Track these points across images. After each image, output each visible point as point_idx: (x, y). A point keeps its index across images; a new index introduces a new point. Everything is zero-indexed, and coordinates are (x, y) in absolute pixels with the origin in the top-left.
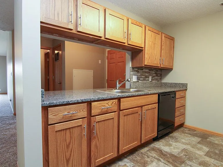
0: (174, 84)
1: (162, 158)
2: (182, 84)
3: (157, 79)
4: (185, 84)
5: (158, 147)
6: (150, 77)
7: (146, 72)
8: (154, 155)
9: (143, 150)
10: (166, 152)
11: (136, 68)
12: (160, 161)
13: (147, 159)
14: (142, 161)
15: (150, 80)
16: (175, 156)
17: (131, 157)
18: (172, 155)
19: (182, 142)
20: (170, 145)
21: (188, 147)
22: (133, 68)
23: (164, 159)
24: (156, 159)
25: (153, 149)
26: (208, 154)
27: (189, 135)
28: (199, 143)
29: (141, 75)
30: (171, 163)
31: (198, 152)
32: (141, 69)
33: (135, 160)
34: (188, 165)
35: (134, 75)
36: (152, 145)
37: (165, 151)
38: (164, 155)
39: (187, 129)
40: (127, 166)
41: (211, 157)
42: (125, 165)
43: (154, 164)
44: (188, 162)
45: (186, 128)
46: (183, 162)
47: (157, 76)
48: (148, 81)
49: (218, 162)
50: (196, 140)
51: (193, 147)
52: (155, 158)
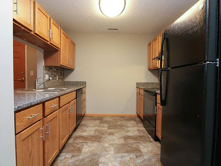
0: (76, 82)
1: (87, 141)
2: (82, 82)
3: (61, 78)
4: (85, 82)
5: (79, 135)
6: (57, 76)
7: (54, 71)
8: (81, 141)
9: (69, 141)
10: (87, 136)
11: (48, 66)
12: (88, 143)
13: (78, 146)
14: (76, 149)
15: (57, 79)
16: (94, 136)
17: (65, 150)
18: (92, 136)
19: (91, 126)
20: (86, 131)
21: (97, 128)
22: (46, 67)
23: (89, 141)
24: (84, 143)
25: (77, 138)
26: (109, 128)
27: (92, 121)
28: (100, 123)
29: (52, 74)
30: (95, 141)
31: (104, 129)
32: (51, 69)
33: (70, 151)
34: (104, 138)
35: (47, 74)
36: (74, 135)
37: (85, 136)
38: (87, 138)
39: (88, 117)
40: (67, 157)
41: (111, 129)
42: (65, 157)
43: (85, 146)
44: (103, 136)
45: (86, 116)
46: (101, 137)
47: (61, 75)
48: (56, 80)
49: (116, 130)
50: (97, 122)
51: (99, 127)
52: (82, 142)
